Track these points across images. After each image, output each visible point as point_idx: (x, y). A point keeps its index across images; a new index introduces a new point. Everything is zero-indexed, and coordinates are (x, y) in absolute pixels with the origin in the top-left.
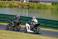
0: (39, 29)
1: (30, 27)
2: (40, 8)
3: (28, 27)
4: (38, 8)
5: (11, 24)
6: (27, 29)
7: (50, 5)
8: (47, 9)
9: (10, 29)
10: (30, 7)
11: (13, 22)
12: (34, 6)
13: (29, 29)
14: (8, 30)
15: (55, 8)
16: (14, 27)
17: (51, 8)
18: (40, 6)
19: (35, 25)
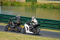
0: (39, 30)
1: (30, 27)
2: (14, 5)
3: (27, 27)
4: (12, 5)
5: (10, 25)
6: (26, 30)
7: (24, 2)
8: (21, 5)
9: (9, 30)
10: (3, 4)
11: (13, 23)
12: (7, 3)
13: (28, 30)
14: (7, 31)
15: (29, 5)
16: (14, 28)
17: (25, 5)
18: (13, 3)
19: (34, 26)
